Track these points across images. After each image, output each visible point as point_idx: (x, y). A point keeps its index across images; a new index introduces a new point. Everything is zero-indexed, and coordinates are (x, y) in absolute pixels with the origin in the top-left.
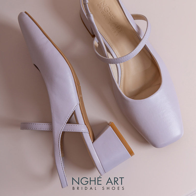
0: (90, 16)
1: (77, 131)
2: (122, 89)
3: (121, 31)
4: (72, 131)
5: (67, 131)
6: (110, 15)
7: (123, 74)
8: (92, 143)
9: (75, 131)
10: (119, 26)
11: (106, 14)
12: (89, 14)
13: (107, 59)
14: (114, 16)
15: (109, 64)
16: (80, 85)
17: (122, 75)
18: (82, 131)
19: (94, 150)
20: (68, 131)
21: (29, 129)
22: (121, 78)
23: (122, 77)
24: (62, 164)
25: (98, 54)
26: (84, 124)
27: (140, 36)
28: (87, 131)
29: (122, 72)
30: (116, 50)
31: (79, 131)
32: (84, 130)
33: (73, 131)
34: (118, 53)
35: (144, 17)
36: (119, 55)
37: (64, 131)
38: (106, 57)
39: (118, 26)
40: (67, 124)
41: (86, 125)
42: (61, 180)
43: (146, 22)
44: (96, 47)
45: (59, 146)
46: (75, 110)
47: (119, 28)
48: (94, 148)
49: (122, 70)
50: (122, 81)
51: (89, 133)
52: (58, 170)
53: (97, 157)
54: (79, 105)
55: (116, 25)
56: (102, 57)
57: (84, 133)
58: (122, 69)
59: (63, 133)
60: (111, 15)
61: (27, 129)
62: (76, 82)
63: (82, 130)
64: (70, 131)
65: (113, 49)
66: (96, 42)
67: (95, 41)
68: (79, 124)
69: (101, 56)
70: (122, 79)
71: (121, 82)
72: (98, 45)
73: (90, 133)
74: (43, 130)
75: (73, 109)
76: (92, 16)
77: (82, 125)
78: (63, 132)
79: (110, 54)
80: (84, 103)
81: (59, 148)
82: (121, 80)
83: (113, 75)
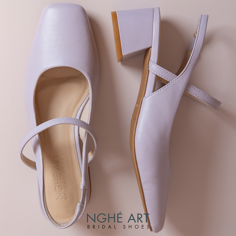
0: (84, 187)
1: (162, 68)
2: (88, 90)
3: (55, 156)
4: (168, 71)
5: (173, 74)
6: (59, 180)
7: (77, 108)
8: (151, 47)
9: (164, 69)
10: (54, 163)
11: (62, 184)
12: (84, 190)
13: (88, 130)
14: (55, 177)
15: (88, 124)
16: (132, 118)
17: (79, 107)
18: (157, 65)
19: (153, 39)
20: (171, 73)
21: (213, 98)
22: (82, 104)
23: (80, 105)
24: (196, 40)
25: (95, 142)
26: (150, 72)
27: (38, 139)
28: (151, 63)
29: (77, 111)
30: (72, 138)
31: (160, 67)
32: (153, 65)
33: (166, 71)
34: (71, 133)
35: (23, 159)
36: (71, 131)
37: (176, 76)
38: (88, 133)
39: (56, 163)
40: (169, 81)
41: (149, 70)
42: (206, 24)
43: (23, 152)
44: (92, 152)
45: (190, 62)
46: (153, 92)
47: (56, 160)
48: (153, 41)
49: (76, 112)
50: (82, 100)
51: (150, 61)
52: (204, 36)
53: (154, 29)
54: (145, 96)
55: (58, 166)
56: (92, 136)
57: (156, 62)
58: (76, 114)
59: (177, 74)
60: (57, 180)
61: (215, 99)
62: (136, 123)
63: (155, 67)
64: (169, 72)
65: (74, 141)
66: (91, 157)
67: (90, 160)
68: (156, 75)
69: (94, 138)
70: (81, 102)
71: (84, 100)
72: (89, 154)
73: (148, 60)
74: (198, 89)
75: (154, 94)
76: (82, 186)
77: (153, 72)
78: (178, 76)
79: (80, 137)
80: (138, 96)
81: (191, 59)
82: (83, 102)
83: (90, 111)
